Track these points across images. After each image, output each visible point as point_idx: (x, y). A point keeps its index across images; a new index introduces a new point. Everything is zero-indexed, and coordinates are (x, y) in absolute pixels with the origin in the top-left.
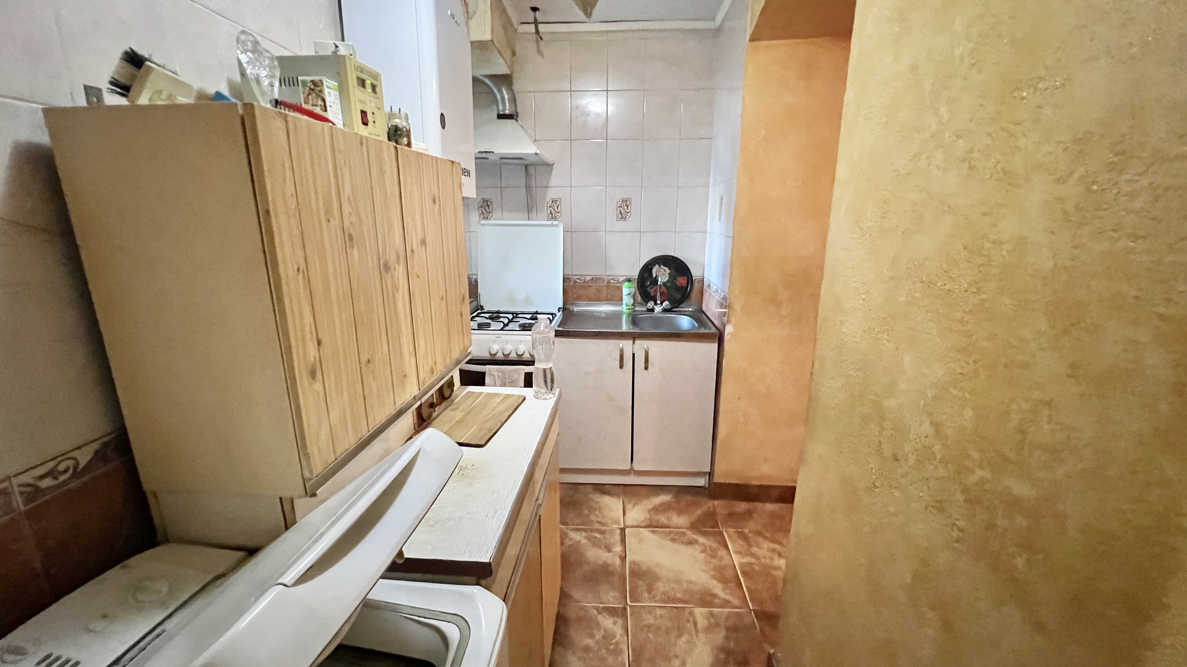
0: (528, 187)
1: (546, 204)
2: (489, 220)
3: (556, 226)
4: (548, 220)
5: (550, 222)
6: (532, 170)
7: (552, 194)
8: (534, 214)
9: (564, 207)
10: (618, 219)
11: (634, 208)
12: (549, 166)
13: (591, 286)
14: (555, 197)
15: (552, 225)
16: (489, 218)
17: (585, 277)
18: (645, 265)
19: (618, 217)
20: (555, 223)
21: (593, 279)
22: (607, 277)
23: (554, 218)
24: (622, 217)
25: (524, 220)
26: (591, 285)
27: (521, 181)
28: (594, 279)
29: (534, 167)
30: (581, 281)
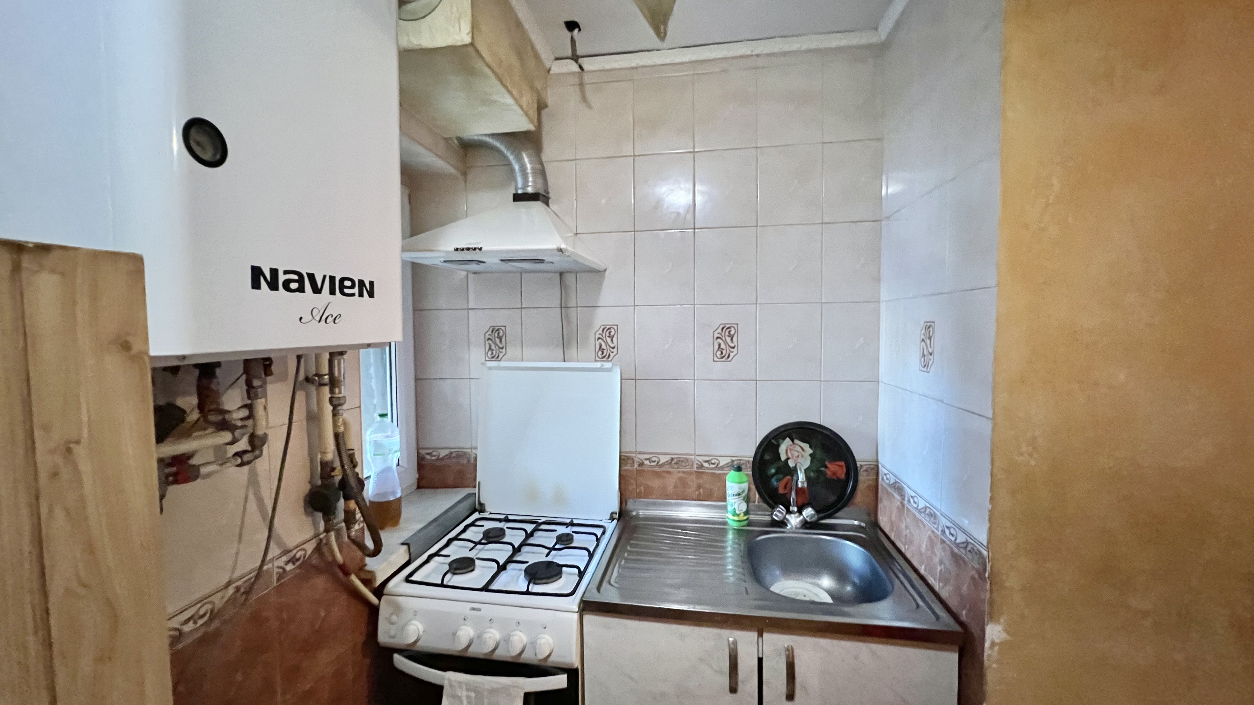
0: (564, 307)
1: (593, 335)
2: (500, 361)
3: (609, 370)
4: (596, 361)
5: (598, 365)
6: (570, 279)
7: (602, 318)
8: (572, 352)
9: (622, 340)
10: (716, 359)
11: (743, 340)
12: (597, 273)
13: (669, 473)
14: (609, 322)
15: (601, 370)
16: (500, 358)
17: (659, 456)
18: (767, 437)
19: (715, 354)
20: (608, 365)
21: (672, 459)
22: (698, 458)
23: (605, 357)
24: (723, 355)
25: (556, 361)
26: (670, 470)
27: (553, 297)
28: (675, 461)
29: (573, 275)
30: (653, 464)
